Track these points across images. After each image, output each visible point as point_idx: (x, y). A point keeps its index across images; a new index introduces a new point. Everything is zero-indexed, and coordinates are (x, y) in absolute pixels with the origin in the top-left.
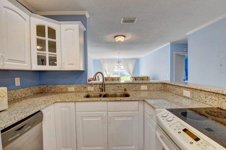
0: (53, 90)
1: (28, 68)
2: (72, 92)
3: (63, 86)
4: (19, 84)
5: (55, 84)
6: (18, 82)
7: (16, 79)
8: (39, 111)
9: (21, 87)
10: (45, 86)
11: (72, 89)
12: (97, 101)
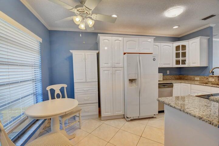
0: (186, 78)
1: (171, 66)
2: (197, 81)
3: (192, 77)
4: (169, 74)
5: (188, 75)
6: (168, 72)
7: (168, 71)
8: (172, 83)
9: (170, 75)
10: (182, 76)
11: (197, 78)
12: (203, 85)
